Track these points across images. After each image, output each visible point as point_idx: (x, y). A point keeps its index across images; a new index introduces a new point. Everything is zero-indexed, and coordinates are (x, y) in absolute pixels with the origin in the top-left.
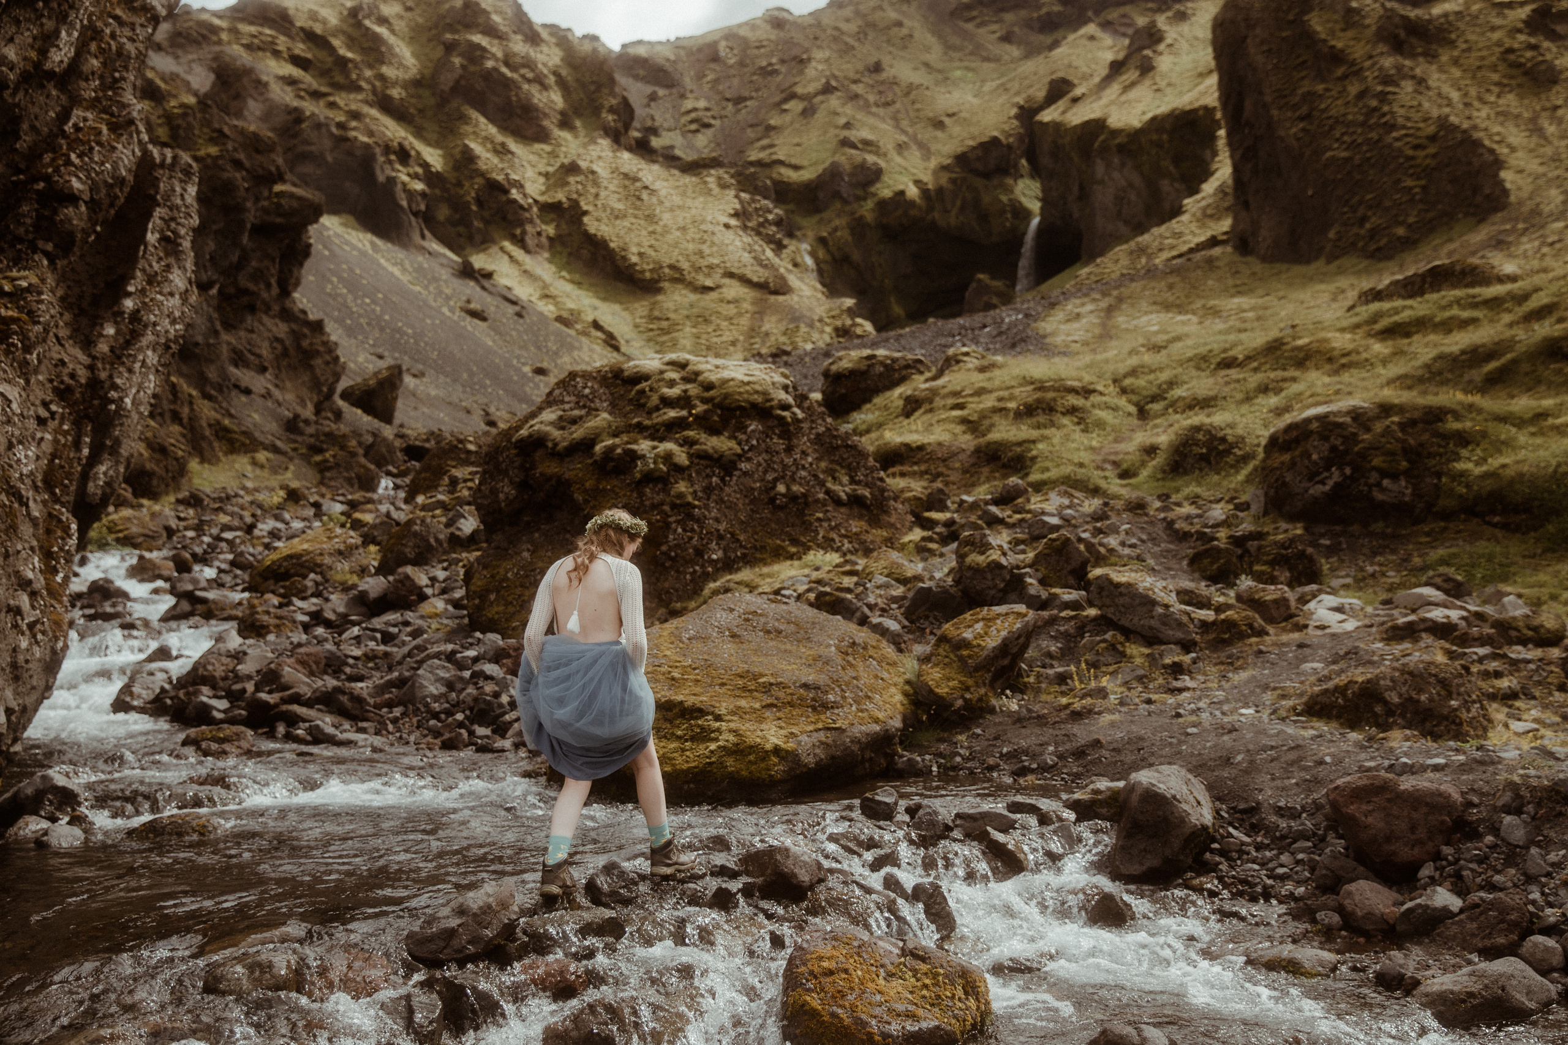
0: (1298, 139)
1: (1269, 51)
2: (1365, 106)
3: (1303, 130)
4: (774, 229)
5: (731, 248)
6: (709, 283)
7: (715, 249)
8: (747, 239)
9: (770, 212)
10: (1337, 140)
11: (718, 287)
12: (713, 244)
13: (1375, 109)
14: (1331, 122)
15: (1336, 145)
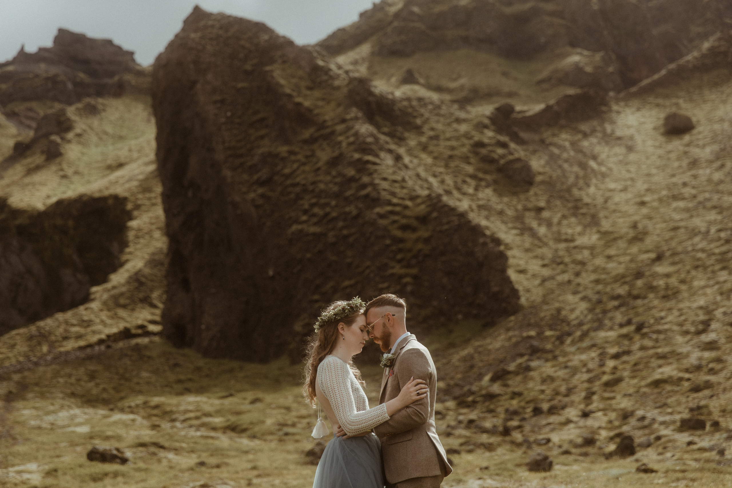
0: (257, 207)
1: (222, 102)
2: (340, 174)
3: (263, 196)
10: (305, 212)
13: (352, 179)
14: (298, 189)
15: (304, 218)
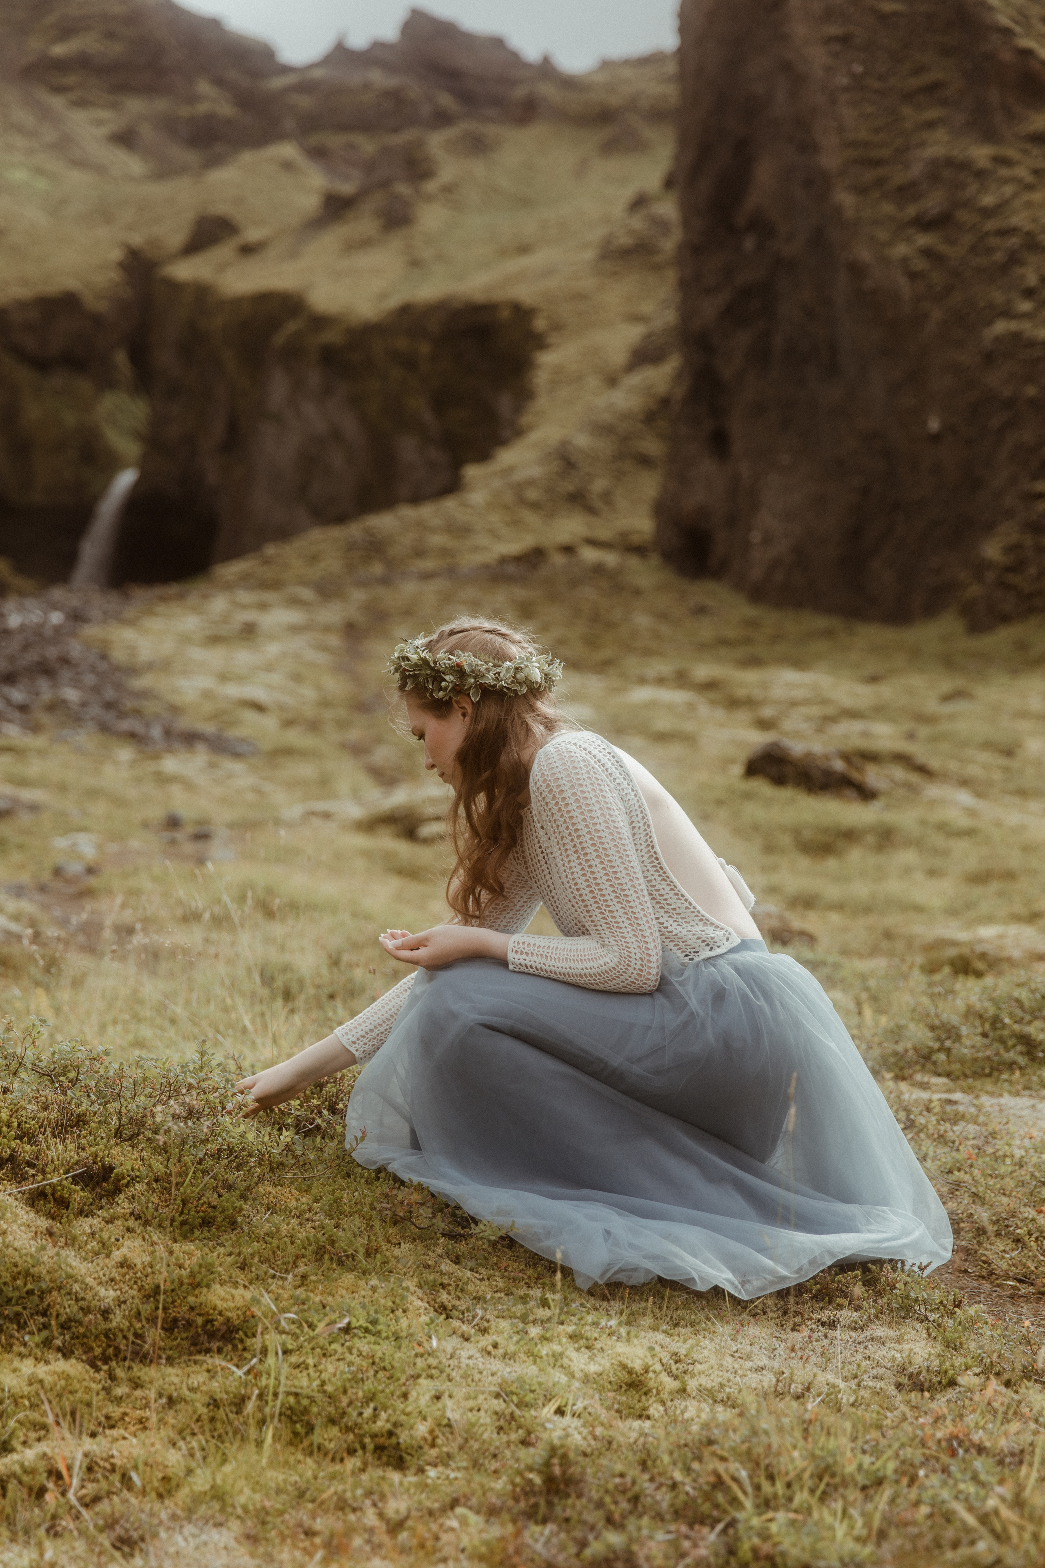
0: (913, 276)
1: (845, 40)
3: (927, 253)
10: (1030, 293)
14: (1014, 241)
15: (1026, 306)
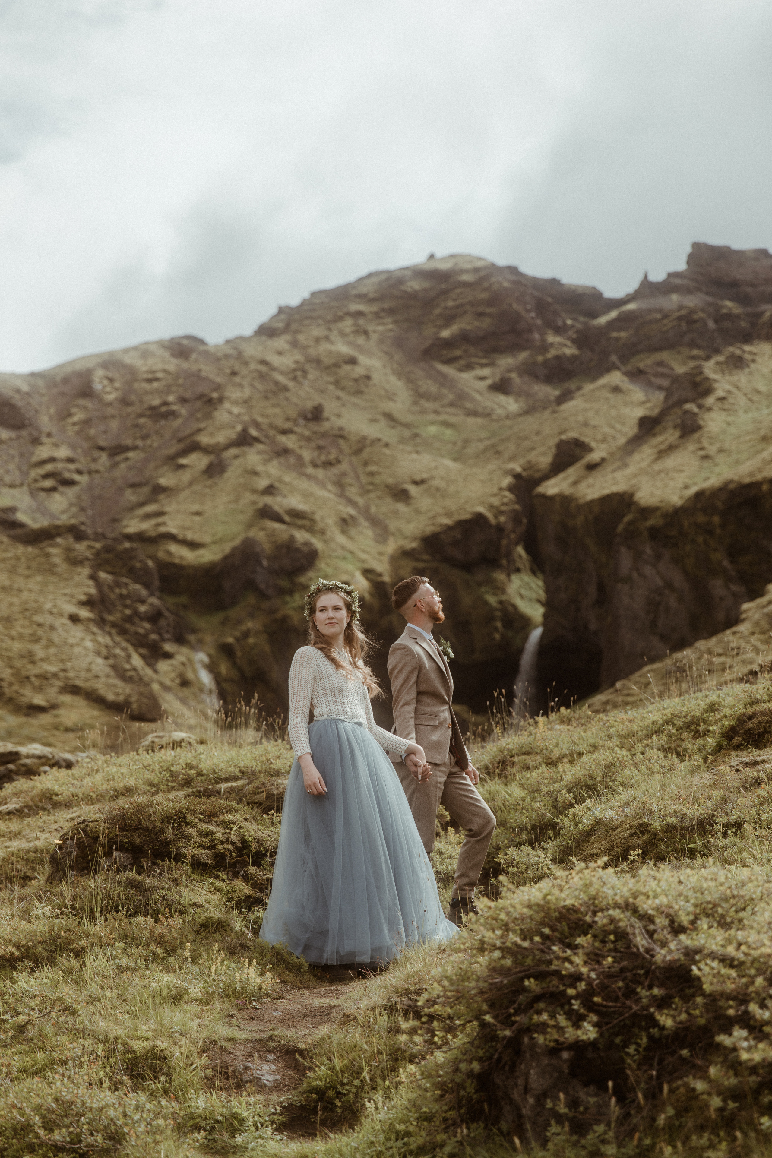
4: (147, 625)
5: (77, 650)
6: (39, 700)
7: (53, 650)
8: (104, 639)
9: (143, 602)
11: (54, 706)
12: (51, 643)
